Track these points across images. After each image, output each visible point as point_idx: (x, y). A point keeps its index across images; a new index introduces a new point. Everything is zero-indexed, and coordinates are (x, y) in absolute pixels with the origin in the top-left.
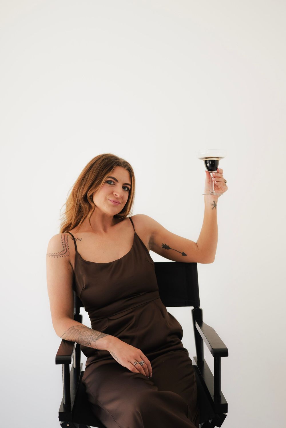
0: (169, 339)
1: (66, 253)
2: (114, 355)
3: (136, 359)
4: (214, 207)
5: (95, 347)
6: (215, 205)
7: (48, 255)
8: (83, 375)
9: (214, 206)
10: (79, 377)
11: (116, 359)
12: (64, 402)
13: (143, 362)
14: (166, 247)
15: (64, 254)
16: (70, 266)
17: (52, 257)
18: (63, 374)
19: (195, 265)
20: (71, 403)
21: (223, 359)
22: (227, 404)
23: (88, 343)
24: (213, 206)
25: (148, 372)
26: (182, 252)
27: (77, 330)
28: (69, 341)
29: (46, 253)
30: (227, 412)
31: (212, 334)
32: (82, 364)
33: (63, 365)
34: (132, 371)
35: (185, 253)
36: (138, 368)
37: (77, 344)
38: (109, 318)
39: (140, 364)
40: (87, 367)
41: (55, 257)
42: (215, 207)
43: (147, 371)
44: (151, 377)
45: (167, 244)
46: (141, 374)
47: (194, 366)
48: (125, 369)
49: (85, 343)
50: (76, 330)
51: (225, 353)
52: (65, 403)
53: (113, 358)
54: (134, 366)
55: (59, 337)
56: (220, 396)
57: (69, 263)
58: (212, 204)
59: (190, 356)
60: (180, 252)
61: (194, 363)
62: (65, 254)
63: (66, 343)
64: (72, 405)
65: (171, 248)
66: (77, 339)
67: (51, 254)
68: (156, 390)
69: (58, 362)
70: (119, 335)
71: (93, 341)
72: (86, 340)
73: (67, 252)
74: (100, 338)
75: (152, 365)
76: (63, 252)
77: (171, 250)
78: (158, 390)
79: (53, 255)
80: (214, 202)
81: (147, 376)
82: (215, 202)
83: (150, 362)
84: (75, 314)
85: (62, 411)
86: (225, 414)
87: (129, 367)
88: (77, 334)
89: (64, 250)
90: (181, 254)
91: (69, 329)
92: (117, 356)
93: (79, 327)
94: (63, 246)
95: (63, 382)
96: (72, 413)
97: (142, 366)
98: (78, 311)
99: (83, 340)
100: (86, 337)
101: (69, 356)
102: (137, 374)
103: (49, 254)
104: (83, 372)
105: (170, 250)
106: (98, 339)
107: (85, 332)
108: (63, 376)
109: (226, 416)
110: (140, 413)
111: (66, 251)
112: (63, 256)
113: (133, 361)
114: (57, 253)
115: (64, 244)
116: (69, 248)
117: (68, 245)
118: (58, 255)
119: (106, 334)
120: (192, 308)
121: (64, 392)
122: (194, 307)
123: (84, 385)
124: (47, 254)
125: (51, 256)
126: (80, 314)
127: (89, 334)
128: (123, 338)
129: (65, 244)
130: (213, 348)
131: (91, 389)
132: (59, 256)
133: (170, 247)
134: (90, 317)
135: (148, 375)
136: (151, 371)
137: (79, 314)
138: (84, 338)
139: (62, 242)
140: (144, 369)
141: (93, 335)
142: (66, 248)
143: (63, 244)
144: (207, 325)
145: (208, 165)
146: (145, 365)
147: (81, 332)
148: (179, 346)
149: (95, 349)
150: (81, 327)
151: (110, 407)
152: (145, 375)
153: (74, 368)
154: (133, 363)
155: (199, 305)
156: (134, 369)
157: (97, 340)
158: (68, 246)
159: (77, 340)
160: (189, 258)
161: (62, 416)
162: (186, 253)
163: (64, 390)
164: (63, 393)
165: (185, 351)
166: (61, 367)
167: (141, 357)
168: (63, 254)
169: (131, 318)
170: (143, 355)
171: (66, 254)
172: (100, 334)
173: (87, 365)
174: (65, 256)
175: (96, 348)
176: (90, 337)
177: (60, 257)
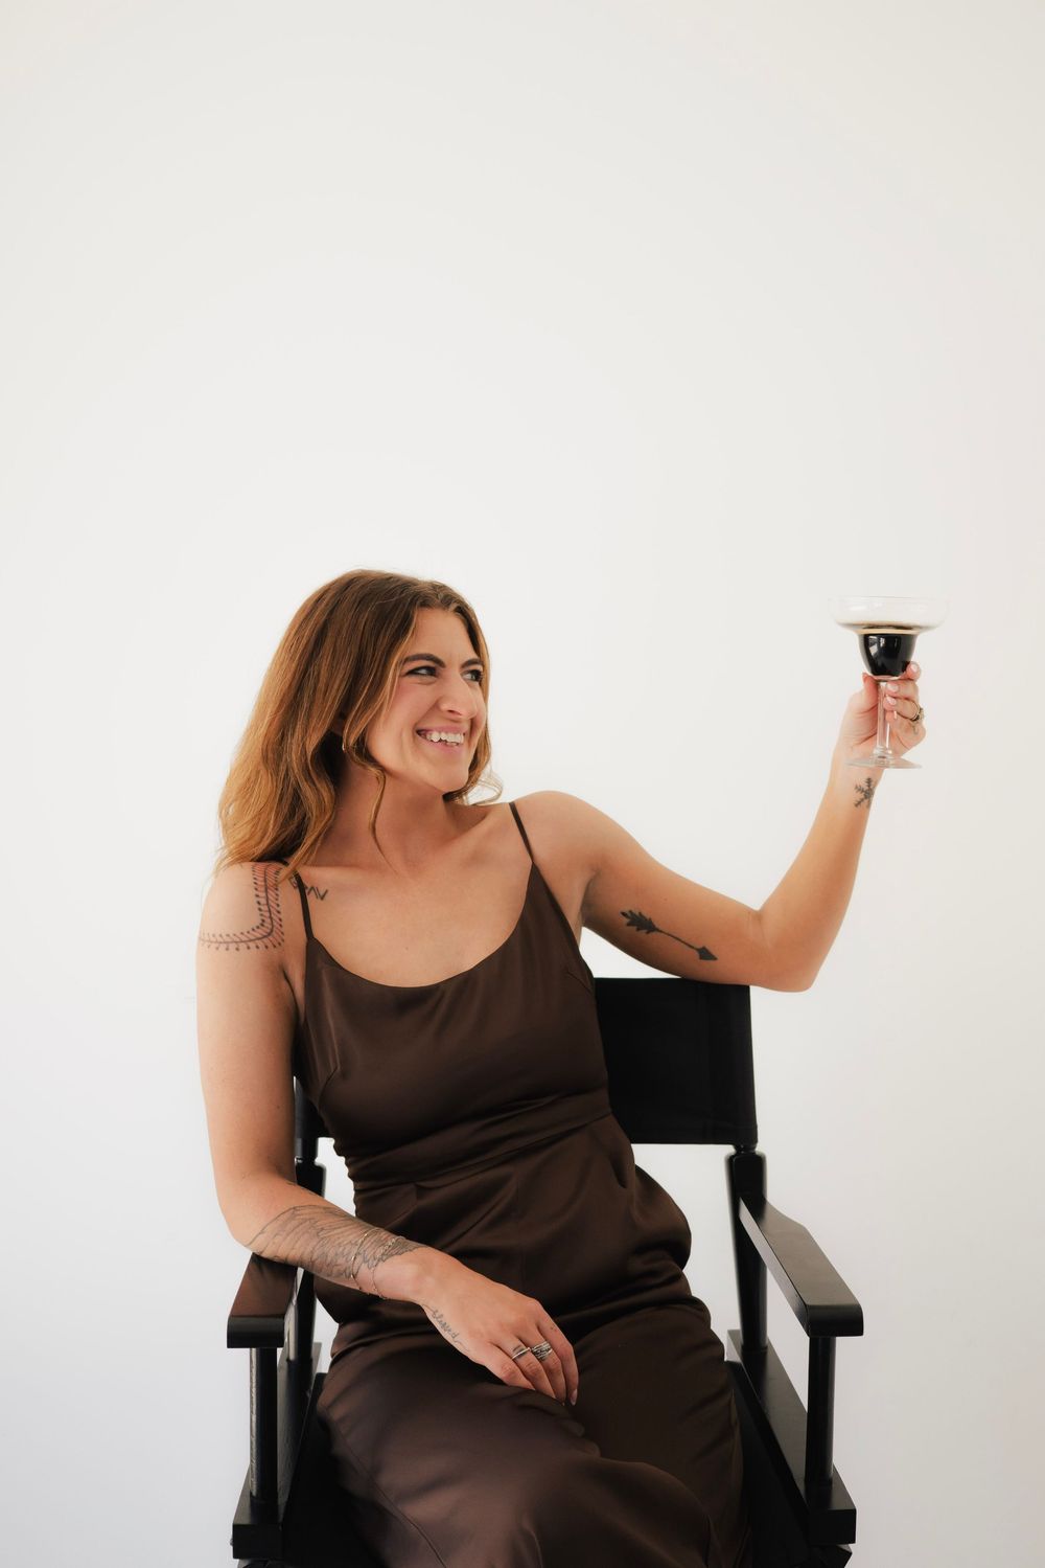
0: (638, 1265)
1: (269, 934)
2: (440, 1322)
3: (524, 1336)
4: (862, 800)
5: (370, 1290)
6: (867, 792)
7: (204, 940)
8: (322, 1390)
9: (866, 797)
10: (309, 1395)
11: (446, 1335)
12: (255, 1486)
13: (545, 1346)
14: (641, 923)
15: (265, 937)
16: (284, 983)
17: (217, 948)
18: (254, 1385)
19: (742, 993)
20: (280, 1493)
21: (843, 1345)
22: (853, 1513)
23: (348, 1271)
24: (862, 796)
25: (564, 1386)
26: (699, 947)
27: (308, 1223)
28: (276, 1260)
29: (197, 934)
30: (853, 1541)
31: (802, 1250)
32: (320, 1345)
33: (254, 1350)
34: (505, 1381)
35: (707, 947)
36: (527, 1369)
37: (305, 1273)
38: (423, 1184)
39: (534, 1353)
40: (337, 1359)
41: (227, 949)
42: (866, 801)
43: (561, 1380)
44: (574, 1403)
45: (647, 914)
46: (539, 1392)
47: (731, 1364)
48: (481, 1373)
49: (335, 1270)
50: (306, 1221)
51: (852, 1322)
52: (258, 1491)
53: (436, 1332)
54: (514, 1360)
55: (240, 1242)
56: (830, 1482)
57: (282, 975)
58: (859, 789)
59: (713, 1327)
60: (690, 946)
61: (732, 1354)
62: (265, 940)
63: (265, 1270)
64: (282, 1499)
65: (661, 928)
66: (306, 1253)
67: (214, 936)
68: (593, 1453)
69: (235, 1339)
70: (455, 1246)
71: (364, 1267)
72: (339, 1262)
73: (274, 933)
74: (392, 1255)
75: (577, 1354)
76: (259, 930)
77: (659, 934)
78: (602, 1455)
79: (220, 939)
80: (869, 781)
81: (557, 1401)
82: (873, 783)
83: (573, 1345)
84: (300, 1161)
85: (246, 1521)
86: (844, 1547)
87: (495, 1364)
88: (306, 1236)
89: (262, 925)
90: (697, 954)
91: (281, 1217)
92: (452, 1324)
93: (318, 1210)
94: (260, 910)
95: (252, 1412)
96: (280, 1528)
97: (541, 1360)
98: (311, 1151)
99: (329, 1259)
100: (341, 1249)
101: (278, 1320)
102: (526, 1391)
103: (207, 938)
104: (321, 1376)
105: (654, 934)
106: (384, 1257)
107: (335, 1231)
108: (254, 1390)
109: (849, 1554)
110: (534, 1535)
111: (270, 927)
112: (257, 947)
113: (511, 1344)
114: (238, 934)
115: (263, 901)
116: (280, 920)
117: (278, 905)
118: (242, 942)
119: (414, 1244)
120: (729, 1149)
121: (254, 1450)
122: (737, 1148)
123: (325, 1426)
124: (200, 939)
125: (214, 946)
126: (318, 1161)
127: (351, 1237)
128: (470, 1257)
129: (268, 904)
130: (808, 1303)
131: (351, 1443)
132: (243, 946)
133: (657, 926)
134: (351, 1176)
135: (564, 1395)
136: (575, 1379)
137: (313, 1163)
138: (331, 1254)
139: (257, 896)
140: (550, 1372)
141: (367, 1244)
142: (271, 918)
143: (259, 903)
144: (783, 1216)
145: (874, 650)
146: (552, 1358)
147: (322, 1229)
148: (675, 1287)
149: (370, 1294)
150: (322, 1210)
151: (423, 1511)
152: (554, 1397)
153: (288, 1360)
154: (510, 1350)
155: (755, 1140)
156: (513, 1372)
157: (380, 1264)
158: (278, 909)
159: (306, 1258)
160: (724, 970)
161: (243, 1540)
162: (714, 952)
163: (254, 1443)
164: (251, 1454)
165: (699, 1309)
166: (244, 1357)
167: (539, 1328)
168: (259, 939)
169: (503, 1181)
170: (548, 1322)
171: (270, 937)
172: (394, 1240)
173: (338, 1351)
174: (267, 947)
175: (375, 1293)
176: (355, 1251)
177: (249, 948)
